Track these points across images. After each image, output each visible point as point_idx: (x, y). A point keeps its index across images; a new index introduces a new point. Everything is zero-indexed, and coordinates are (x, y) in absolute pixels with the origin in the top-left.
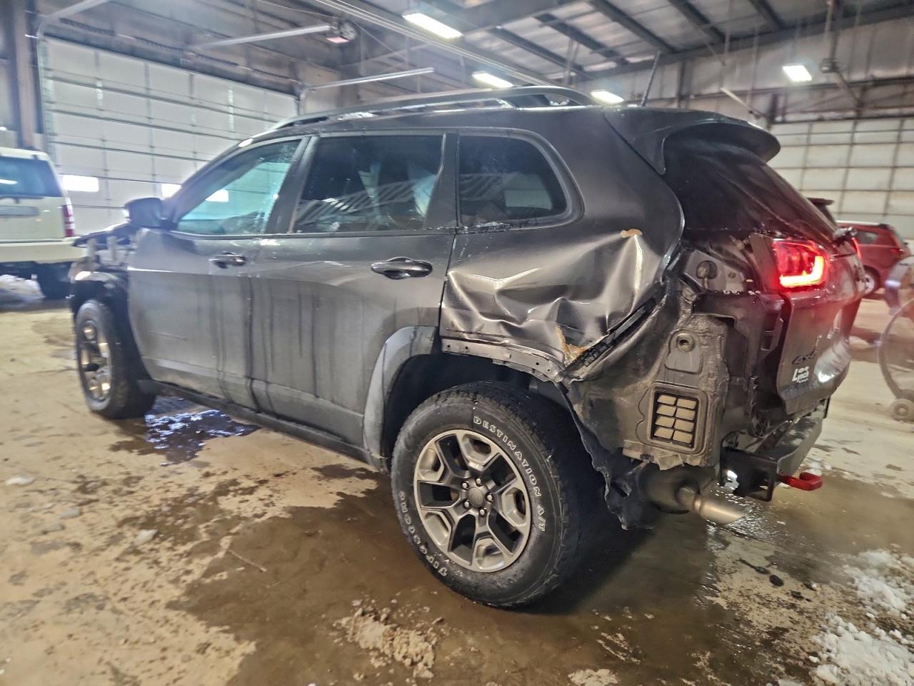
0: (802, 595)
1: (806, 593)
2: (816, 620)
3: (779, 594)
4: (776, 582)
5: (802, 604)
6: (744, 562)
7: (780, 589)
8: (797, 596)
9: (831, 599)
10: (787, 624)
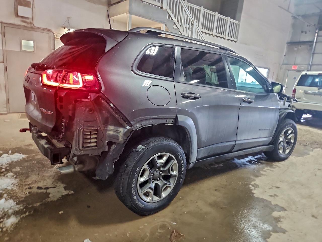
0: (29, 189)
1: (29, 190)
2: (20, 185)
3: (36, 185)
4: (39, 188)
5: (27, 187)
6: (54, 187)
7: (37, 187)
8: (30, 188)
9: (20, 193)
10: (27, 180)
